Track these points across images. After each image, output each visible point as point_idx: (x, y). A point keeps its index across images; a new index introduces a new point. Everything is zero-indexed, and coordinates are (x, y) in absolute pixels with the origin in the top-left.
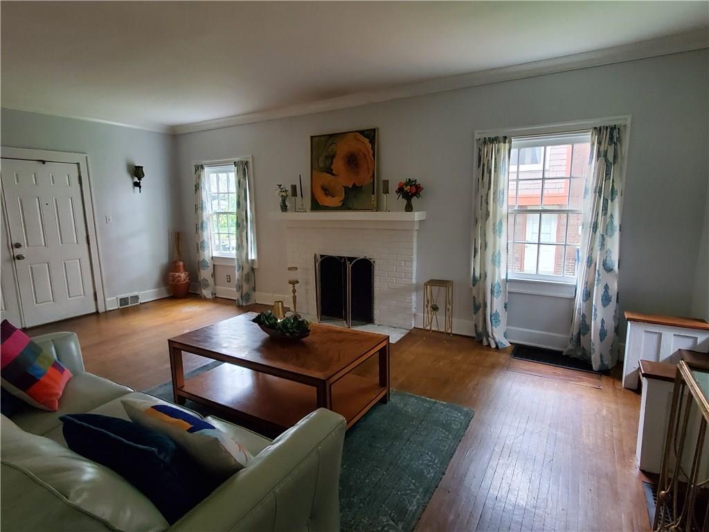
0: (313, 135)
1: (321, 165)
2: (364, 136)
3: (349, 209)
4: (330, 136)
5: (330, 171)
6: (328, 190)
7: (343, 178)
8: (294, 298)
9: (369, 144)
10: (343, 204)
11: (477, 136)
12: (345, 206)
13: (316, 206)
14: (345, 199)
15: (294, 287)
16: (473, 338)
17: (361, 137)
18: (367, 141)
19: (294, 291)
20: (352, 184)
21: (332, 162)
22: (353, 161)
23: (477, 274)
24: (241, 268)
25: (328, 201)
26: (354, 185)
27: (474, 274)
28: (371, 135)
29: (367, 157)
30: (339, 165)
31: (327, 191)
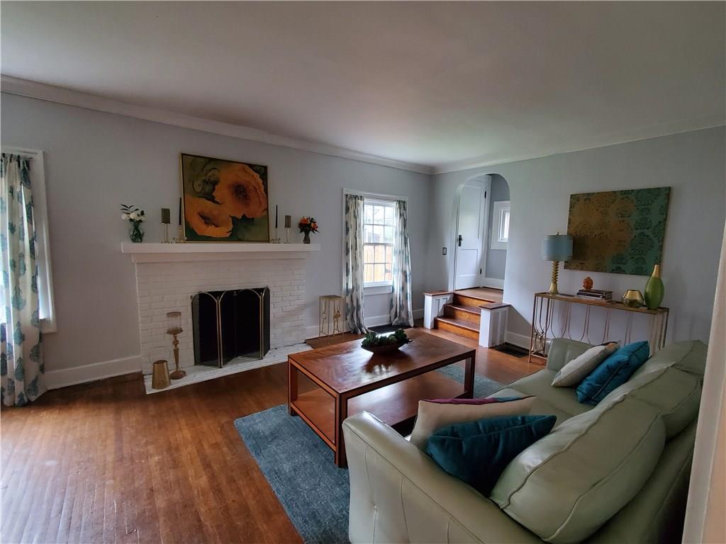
0: (184, 152)
1: (198, 189)
2: (254, 170)
3: (240, 240)
4: (211, 160)
5: (212, 199)
6: (209, 219)
7: (229, 208)
8: (176, 352)
9: (260, 179)
10: (231, 235)
11: (345, 193)
12: (234, 237)
13: (192, 236)
14: (233, 229)
15: (175, 337)
16: (350, 332)
17: (251, 171)
18: (257, 176)
19: (176, 343)
20: (242, 214)
21: (214, 189)
22: (240, 191)
23: (350, 287)
24: (21, 337)
25: (211, 231)
26: (244, 216)
27: (347, 287)
28: (263, 171)
29: (258, 191)
30: (221, 192)
31: (207, 220)
